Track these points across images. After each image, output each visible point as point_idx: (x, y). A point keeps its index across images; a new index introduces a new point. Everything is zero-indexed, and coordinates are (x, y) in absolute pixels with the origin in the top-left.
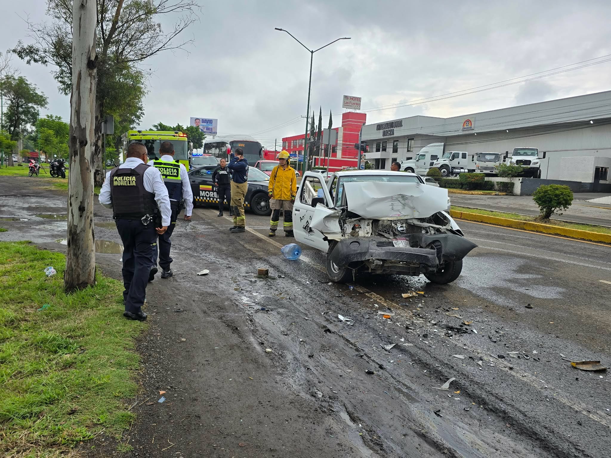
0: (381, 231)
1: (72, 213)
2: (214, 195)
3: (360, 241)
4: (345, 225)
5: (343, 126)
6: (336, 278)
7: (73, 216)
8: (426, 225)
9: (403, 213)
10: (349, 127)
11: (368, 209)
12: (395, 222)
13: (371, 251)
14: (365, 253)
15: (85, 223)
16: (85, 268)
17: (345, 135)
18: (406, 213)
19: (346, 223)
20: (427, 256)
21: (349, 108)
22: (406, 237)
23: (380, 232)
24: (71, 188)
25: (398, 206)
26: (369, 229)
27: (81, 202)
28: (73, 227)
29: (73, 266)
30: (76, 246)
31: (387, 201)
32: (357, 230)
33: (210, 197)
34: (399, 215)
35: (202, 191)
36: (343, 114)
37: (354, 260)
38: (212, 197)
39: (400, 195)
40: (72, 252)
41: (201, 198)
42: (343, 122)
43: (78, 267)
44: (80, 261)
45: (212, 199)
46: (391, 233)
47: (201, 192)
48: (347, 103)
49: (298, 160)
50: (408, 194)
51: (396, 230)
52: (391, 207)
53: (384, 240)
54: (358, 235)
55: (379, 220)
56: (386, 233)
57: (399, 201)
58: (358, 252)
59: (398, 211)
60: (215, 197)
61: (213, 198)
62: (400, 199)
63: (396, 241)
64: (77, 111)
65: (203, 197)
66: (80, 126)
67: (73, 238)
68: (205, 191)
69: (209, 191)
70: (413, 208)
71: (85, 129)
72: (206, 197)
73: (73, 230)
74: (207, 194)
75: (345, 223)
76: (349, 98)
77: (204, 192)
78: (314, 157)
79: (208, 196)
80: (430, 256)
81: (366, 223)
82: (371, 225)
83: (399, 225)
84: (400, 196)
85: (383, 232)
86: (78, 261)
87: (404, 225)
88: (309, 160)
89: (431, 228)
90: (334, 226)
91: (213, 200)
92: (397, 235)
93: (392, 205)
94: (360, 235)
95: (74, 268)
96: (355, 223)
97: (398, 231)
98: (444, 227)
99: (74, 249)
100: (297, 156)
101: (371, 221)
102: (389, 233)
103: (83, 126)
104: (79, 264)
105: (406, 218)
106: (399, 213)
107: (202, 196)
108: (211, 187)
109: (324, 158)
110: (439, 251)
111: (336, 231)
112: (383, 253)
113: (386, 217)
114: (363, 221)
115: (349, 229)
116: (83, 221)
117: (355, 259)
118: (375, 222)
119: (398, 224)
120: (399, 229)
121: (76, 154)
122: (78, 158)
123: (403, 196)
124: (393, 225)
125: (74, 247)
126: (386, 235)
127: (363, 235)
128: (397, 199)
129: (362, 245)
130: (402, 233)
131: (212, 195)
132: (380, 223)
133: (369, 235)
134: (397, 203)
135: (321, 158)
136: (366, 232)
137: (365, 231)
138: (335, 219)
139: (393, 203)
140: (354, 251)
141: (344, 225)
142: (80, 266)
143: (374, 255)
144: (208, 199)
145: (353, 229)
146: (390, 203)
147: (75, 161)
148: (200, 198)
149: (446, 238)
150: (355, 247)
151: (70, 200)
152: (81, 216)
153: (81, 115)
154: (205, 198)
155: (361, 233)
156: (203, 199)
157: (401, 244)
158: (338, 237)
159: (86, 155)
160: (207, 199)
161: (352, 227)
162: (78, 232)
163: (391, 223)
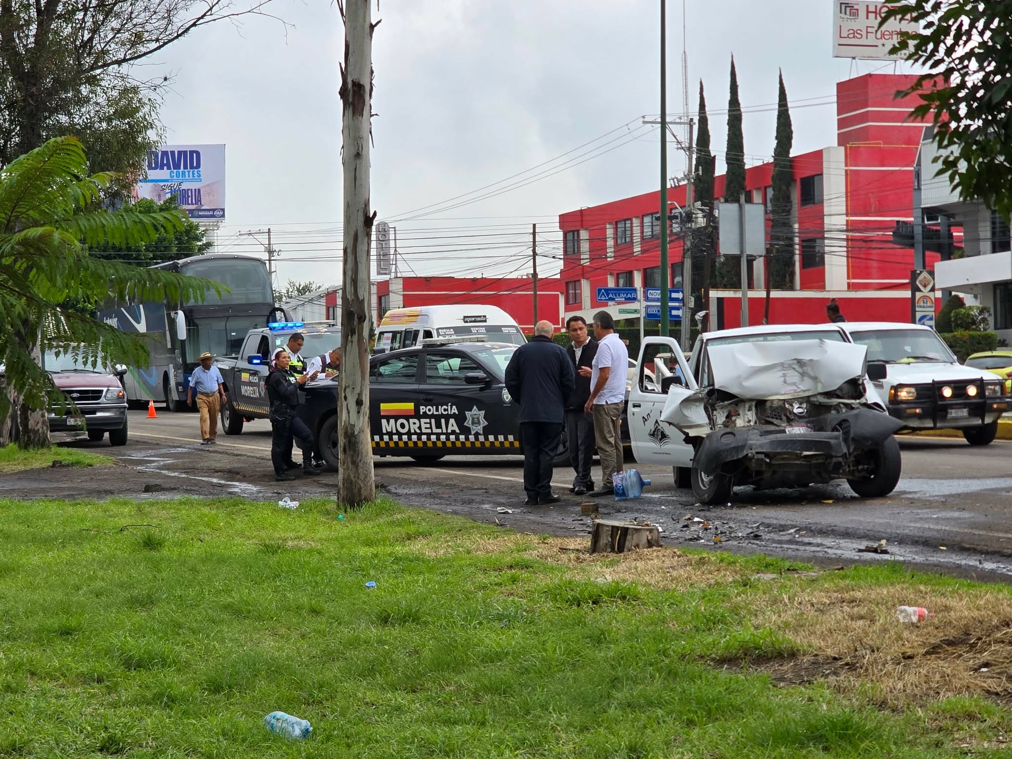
0: (769, 417)
1: (348, 409)
2: (420, 428)
3: (735, 432)
4: (715, 413)
5: (843, 140)
6: (706, 496)
7: (349, 412)
8: (835, 401)
9: (802, 387)
10: (872, 144)
11: (746, 384)
12: (790, 402)
13: (751, 442)
14: (742, 447)
15: (363, 420)
16: (367, 480)
17: (852, 179)
18: (805, 387)
19: (716, 410)
20: (828, 442)
21: (863, 58)
22: (807, 422)
23: (767, 419)
24: (346, 376)
25: (793, 376)
26: (751, 415)
27: (359, 394)
28: (349, 427)
29: (352, 477)
30: (355, 451)
31: (775, 370)
32: (733, 418)
33: (409, 434)
34: (795, 392)
35: (388, 418)
36: (841, 87)
37: (728, 460)
38: (415, 433)
39: (795, 359)
40: (349, 459)
41: (386, 438)
42: (841, 124)
43: (358, 478)
44: (360, 470)
45: (414, 437)
46: (784, 418)
47: (384, 421)
48: (855, 33)
49: (642, 315)
50: (806, 357)
51: (792, 413)
52: (782, 379)
53: (772, 428)
54: (735, 426)
55: (766, 401)
56: (777, 418)
57: (794, 369)
58: (732, 446)
59: (794, 384)
60: (424, 431)
61: (419, 435)
62: (796, 367)
63: (791, 429)
64: (353, 281)
65: (390, 434)
66: (358, 298)
67: (350, 442)
68: (396, 418)
69: (407, 418)
70: (815, 379)
71: (363, 300)
72: (400, 435)
73: (349, 431)
74: (403, 426)
75: (714, 409)
76: (862, 13)
77: (392, 421)
78: (714, 294)
79: (405, 430)
80: (832, 441)
81: (747, 406)
82: (754, 408)
83: (796, 406)
84: (795, 362)
85: (773, 418)
86: (358, 472)
87: (804, 405)
88: (694, 312)
89: (842, 405)
90: (698, 415)
91: (419, 439)
92: (792, 420)
93: (784, 375)
94: (738, 425)
95: (353, 480)
96: (730, 408)
97: (795, 414)
98: (858, 401)
99: (352, 456)
100: (640, 294)
101: (754, 403)
102: (781, 419)
103: (361, 298)
104: (359, 475)
105: (807, 394)
106: (796, 388)
107: (388, 433)
108: (410, 406)
109: (763, 294)
110: (846, 434)
111: (700, 422)
112: (767, 443)
113: (776, 394)
114: (743, 404)
115: (720, 417)
116: (361, 418)
117: (729, 457)
118: (760, 404)
119: (794, 404)
120: (795, 411)
121: (353, 333)
122: (355, 338)
123: (800, 362)
124: (787, 406)
125: (352, 453)
126: (775, 421)
127: (742, 425)
128: (790, 367)
129: (737, 436)
130: (800, 417)
131: (414, 428)
132: (768, 404)
133: (752, 424)
134: (791, 373)
135: (751, 294)
136: (747, 420)
137: (745, 419)
138: (698, 404)
139: (785, 372)
140: (727, 445)
141: (713, 413)
142: (360, 477)
143: (754, 447)
144: (405, 438)
145: (727, 417)
146: (781, 373)
147: (352, 342)
148: (382, 439)
149: (857, 416)
150: (728, 441)
151: (344, 392)
152: (359, 412)
153: (359, 284)
154: (395, 438)
155: (740, 422)
156: (391, 439)
157: (798, 430)
158: (704, 432)
159: (364, 334)
160: (400, 439)
161: (726, 414)
162: (356, 433)
163: (784, 404)
